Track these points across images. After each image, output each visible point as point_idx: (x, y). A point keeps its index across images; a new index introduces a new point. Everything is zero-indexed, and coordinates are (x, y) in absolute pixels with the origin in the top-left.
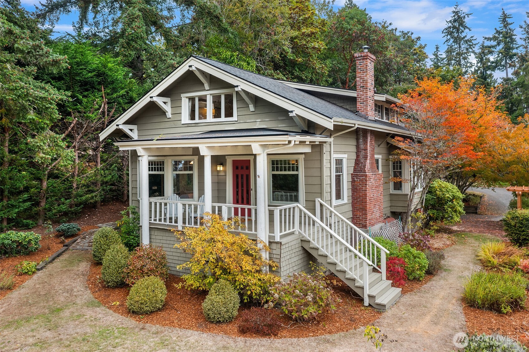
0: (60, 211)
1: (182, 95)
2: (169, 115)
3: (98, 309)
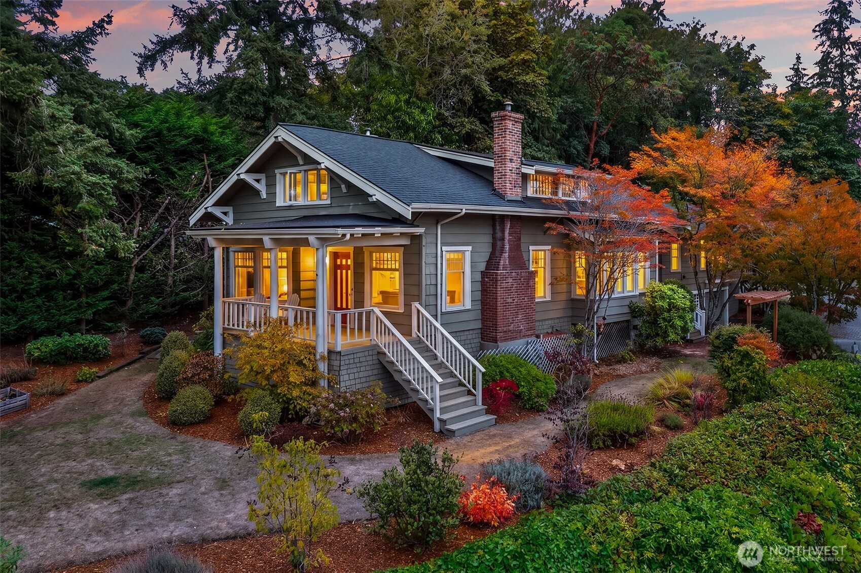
0: (147, 313)
1: (276, 171)
2: (264, 195)
3: (141, 419)
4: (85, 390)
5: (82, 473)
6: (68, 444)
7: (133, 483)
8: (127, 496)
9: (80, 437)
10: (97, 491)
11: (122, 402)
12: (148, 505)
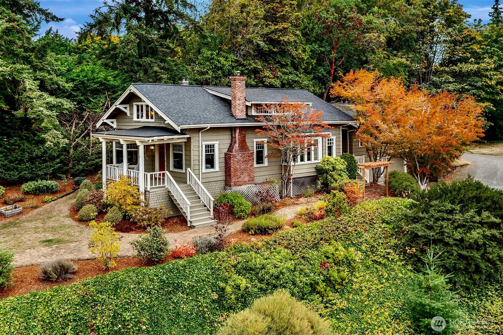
0: (78, 170)
1: (134, 103)
2: (128, 115)
3: (67, 219)
4: (46, 206)
5: (40, 238)
6: (37, 228)
7: (59, 241)
8: (55, 245)
9: (41, 225)
10: (45, 244)
11: (60, 211)
12: (62, 249)
